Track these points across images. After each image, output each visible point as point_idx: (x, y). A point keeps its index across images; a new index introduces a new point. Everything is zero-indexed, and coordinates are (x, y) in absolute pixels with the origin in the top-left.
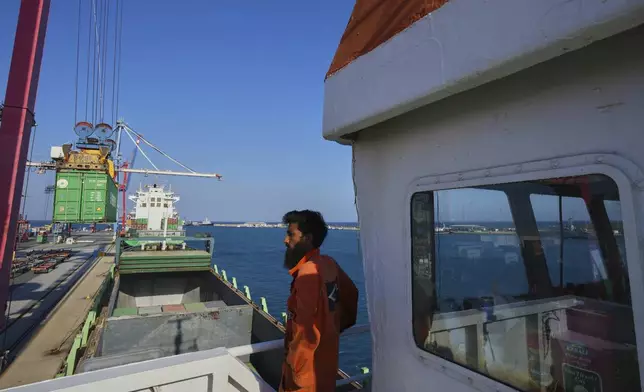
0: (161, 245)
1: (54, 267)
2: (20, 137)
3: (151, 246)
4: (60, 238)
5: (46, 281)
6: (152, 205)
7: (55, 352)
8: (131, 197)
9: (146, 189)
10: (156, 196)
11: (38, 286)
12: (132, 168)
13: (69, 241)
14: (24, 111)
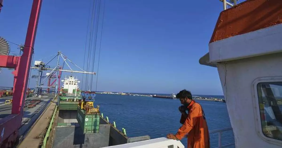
0: (74, 99)
1: (35, 106)
2: (29, 57)
3: (70, 99)
4: (36, 95)
5: (32, 111)
6: (70, 84)
7: (37, 138)
8: (62, 81)
9: (68, 78)
10: (70, 80)
11: (29, 113)
12: (62, 69)
13: (40, 96)
14: (31, 48)
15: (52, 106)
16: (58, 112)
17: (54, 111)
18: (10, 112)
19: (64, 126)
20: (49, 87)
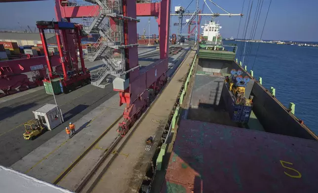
0: (214, 48)
1: (178, 53)
3: (210, 48)
4: (178, 42)
5: (175, 57)
6: (210, 30)
8: (202, 27)
9: (208, 23)
10: (212, 26)
11: (173, 59)
12: (202, 13)
13: (181, 44)
15: (192, 53)
16: (198, 60)
17: (194, 59)
18: (158, 57)
19: (202, 75)
20: (189, 35)
